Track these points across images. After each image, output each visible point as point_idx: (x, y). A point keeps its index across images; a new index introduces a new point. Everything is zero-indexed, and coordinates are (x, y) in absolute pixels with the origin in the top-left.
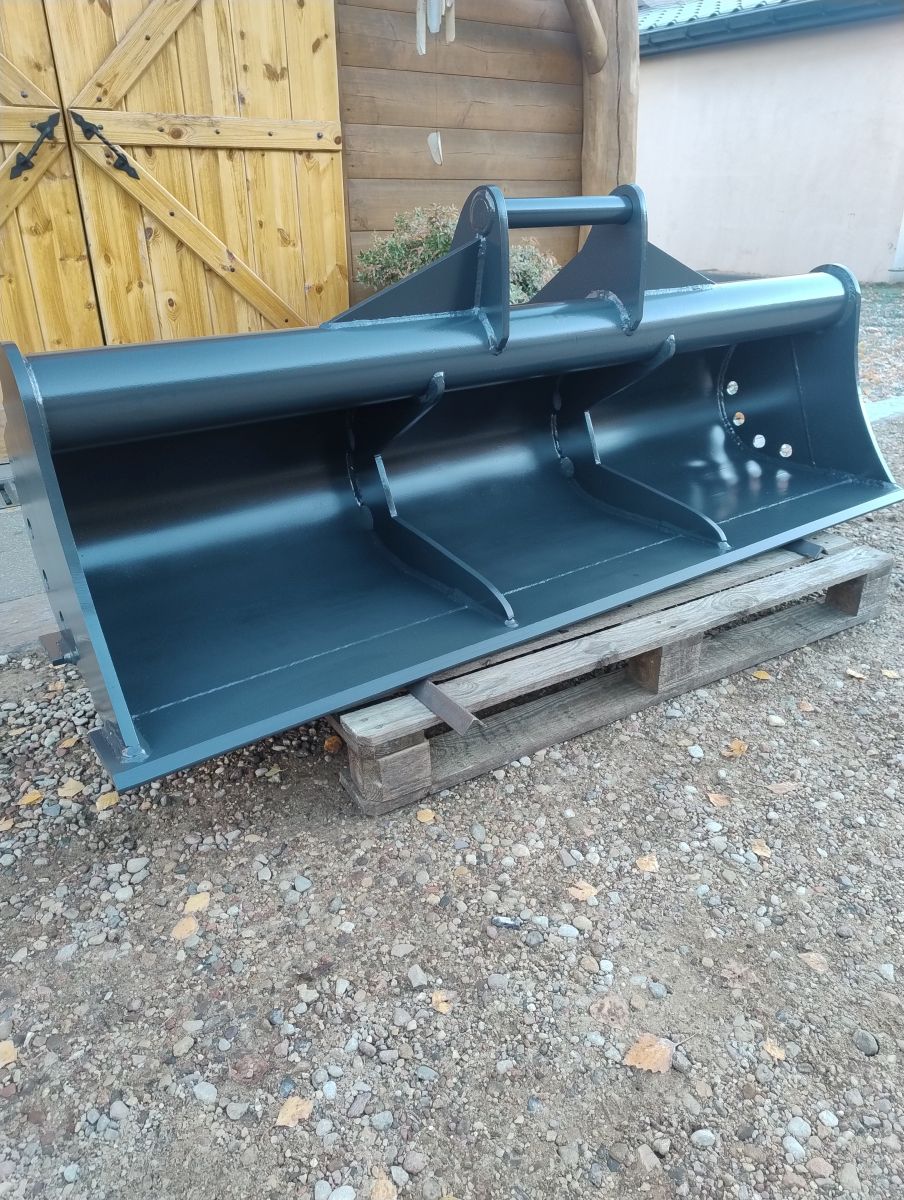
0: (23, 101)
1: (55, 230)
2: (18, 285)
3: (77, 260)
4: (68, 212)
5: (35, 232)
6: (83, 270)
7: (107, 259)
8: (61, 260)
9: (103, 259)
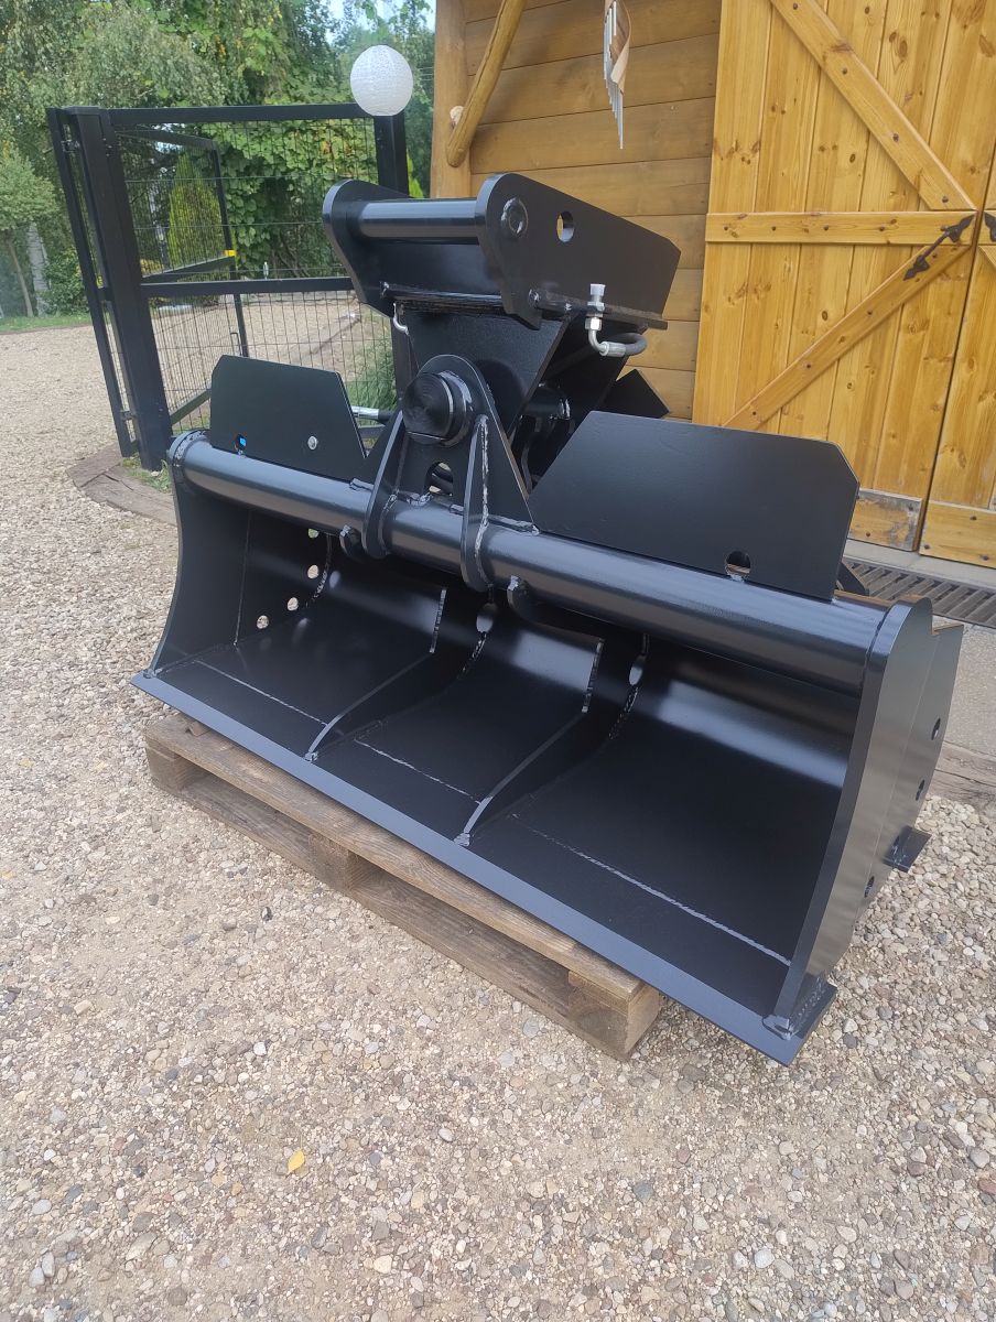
0: (942, 206)
1: (929, 331)
2: (878, 377)
3: (941, 361)
4: (949, 313)
5: (912, 330)
6: (943, 371)
7: (971, 364)
8: (926, 359)
9: (966, 364)
